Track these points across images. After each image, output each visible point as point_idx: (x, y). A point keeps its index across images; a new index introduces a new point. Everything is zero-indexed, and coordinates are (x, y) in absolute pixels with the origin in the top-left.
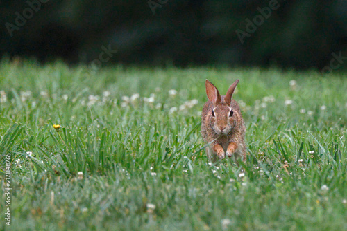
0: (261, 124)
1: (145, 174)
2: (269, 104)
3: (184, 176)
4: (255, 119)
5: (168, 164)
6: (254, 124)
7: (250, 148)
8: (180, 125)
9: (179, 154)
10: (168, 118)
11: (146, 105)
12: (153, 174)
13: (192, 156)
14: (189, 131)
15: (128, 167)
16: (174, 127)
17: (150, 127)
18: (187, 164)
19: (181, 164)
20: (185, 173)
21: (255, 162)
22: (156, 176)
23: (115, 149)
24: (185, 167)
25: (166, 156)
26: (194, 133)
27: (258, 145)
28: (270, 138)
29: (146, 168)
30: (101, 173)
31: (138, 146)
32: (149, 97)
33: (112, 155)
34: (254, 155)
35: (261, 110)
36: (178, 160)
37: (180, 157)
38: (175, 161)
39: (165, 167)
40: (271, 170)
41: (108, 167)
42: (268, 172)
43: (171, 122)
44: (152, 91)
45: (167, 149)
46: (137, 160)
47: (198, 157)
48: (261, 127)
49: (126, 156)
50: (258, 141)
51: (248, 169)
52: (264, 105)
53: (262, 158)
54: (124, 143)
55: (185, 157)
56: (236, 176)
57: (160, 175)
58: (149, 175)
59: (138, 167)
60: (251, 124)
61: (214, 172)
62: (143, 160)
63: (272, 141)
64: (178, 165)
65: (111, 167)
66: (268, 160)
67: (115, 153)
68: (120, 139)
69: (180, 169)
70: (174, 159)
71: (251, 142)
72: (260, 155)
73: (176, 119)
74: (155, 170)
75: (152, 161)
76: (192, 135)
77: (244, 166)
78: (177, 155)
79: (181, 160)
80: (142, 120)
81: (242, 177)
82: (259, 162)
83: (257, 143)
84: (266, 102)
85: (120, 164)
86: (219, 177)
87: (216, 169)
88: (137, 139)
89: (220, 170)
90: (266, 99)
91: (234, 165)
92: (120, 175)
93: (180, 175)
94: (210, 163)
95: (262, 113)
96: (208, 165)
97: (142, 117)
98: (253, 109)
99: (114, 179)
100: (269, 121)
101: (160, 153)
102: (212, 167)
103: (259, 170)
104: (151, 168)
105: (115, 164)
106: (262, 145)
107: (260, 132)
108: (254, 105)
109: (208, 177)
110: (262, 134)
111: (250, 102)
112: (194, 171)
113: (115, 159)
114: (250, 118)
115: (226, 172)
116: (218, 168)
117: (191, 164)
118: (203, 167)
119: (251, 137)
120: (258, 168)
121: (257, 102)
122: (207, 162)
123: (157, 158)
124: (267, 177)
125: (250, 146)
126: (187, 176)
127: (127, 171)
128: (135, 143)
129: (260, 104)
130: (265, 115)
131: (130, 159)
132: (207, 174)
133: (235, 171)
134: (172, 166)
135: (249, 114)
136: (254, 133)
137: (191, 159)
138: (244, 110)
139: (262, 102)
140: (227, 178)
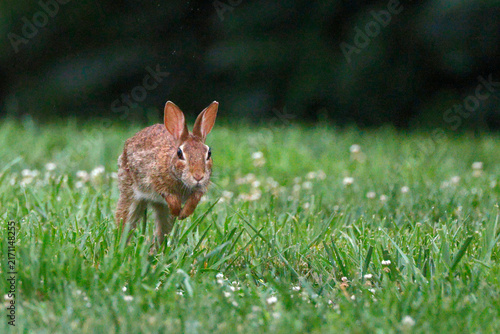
0: (303, 217)
1: (114, 299)
2: (317, 184)
3: (178, 302)
4: (294, 208)
5: (151, 282)
6: (292, 216)
7: (286, 255)
9: (169, 266)
12: (128, 298)
13: (191, 268)
14: (186, 228)
15: (86, 286)
18: (183, 282)
19: (174, 282)
20: (179, 296)
21: (294, 279)
22: (132, 303)
23: (64, 257)
24: (180, 288)
25: (149, 269)
26: (195, 230)
27: (298, 250)
28: (318, 240)
29: (117, 287)
30: (43, 296)
31: (102, 252)
33: (61, 267)
34: (292, 268)
35: (303, 192)
36: (168, 276)
37: (171, 270)
38: (163, 278)
39: (146, 287)
40: (320, 293)
41: (54, 287)
42: (315, 296)
45: (151, 259)
46: (101, 276)
47: (202, 272)
48: (304, 222)
49: (83, 268)
50: (299, 244)
51: (282, 289)
52: (308, 185)
53: (305, 273)
54: (80, 248)
55: (180, 271)
56: (263, 302)
57: (139, 300)
58: (120, 300)
59: (103, 288)
60: (287, 216)
61: (227, 294)
62: (111, 276)
63: (321, 244)
64: (168, 285)
65: (59, 288)
66: (315, 275)
67: (66, 264)
68: (73, 241)
69: (173, 289)
70: (162, 274)
71: (287, 246)
72: (302, 267)
74: (130, 292)
75: (126, 277)
76: (191, 234)
77: (276, 285)
78: (166, 267)
79: (173, 276)
80: (109, 209)
81: (273, 304)
82: (301, 278)
83: (296, 249)
84: (311, 180)
85: (73, 283)
86: (235, 303)
87: (231, 291)
88: (101, 240)
89: (236, 292)
90: (311, 175)
91: (260, 284)
92: (74, 300)
93: (172, 300)
94: (220, 281)
95: (305, 199)
96: (218, 284)
97: (109, 205)
98: (290, 193)
99: (64, 307)
100: (315, 212)
101: (139, 263)
102: (224, 288)
103: (300, 291)
104: (125, 289)
105: (66, 283)
106: (306, 251)
107: (301, 230)
108: (292, 185)
109: (217, 303)
110: (305, 233)
111: (285, 180)
112: (194, 294)
113: (65, 273)
114: (285, 207)
115: (246, 296)
116: (233, 288)
117: (190, 282)
118: (208, 287)
119: (287, 237)
120: (298, 288)
121: (297, 180)
122: (216, 279)
123: (134, 272)
124: (314, 303)
125: (285, 253)
126: (182, 301)
127: (84, 294)
128: (97, 246)
129: (301, 183)
130: (310, 202)
131: (90, 274)
132: (216, 299)
133: (261, 294)
134: (158, 285)
135: (284, 200)
136: (292, 231)
137: (190, 274)
138: (275, 193)
139: (304, 180)
140: (248, 305)
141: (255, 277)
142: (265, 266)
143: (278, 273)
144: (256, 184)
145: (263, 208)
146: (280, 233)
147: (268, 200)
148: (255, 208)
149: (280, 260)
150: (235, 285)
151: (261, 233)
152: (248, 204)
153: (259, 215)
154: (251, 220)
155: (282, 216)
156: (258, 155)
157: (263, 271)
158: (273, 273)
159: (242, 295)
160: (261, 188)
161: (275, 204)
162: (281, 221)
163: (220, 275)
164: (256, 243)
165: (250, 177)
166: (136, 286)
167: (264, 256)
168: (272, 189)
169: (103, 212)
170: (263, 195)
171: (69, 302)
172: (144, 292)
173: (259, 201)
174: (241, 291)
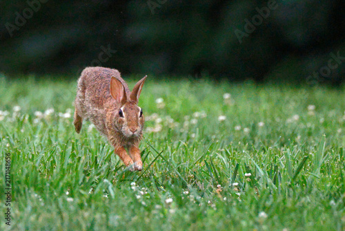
0: (190, 143)
1: (60, 200)
2: (200, 120)
3: (104, 202)
4: (185, 136)
5: (86, 189)
6: (183, 143)
7: (179, 169)
8: (99, 145)
9: (98, 177)
10: (86, 136)
11: (61, 121)
12: (70, 200)
13: (113, 179)
14: (110, 151)
15: (41, 191)
16: (93, 147)
17: (66, 147)
18: (107, 189)
19: (101, 188)
20: (105, 198)
21: (184, 187)
22: (72, 203)
23: (26, 171)
24: (106, 192)
25: (84, 179)
28: (201, 159)
29: (62, 192)
31: (52, 168)
32: (64, 112)
33: (24, 177)
34: (183, 179)
35: (191, 126)
36: (97, 184)
37: (100, 180)
38: (94, 185)
39: (82, 192)
40: (202, 195)
41: (18, 191)
42: (199, 198)
43: (90, 141)
44: (67, 106)
45: (85, 172)
46: (51, 184)
47: (121, 181)
48: (191, 146)
49: (39, 179)
50: (188, 162)
51: (176, 194)
52: (194, 121)
53: (192, 182)
54: (37, 165)
55: (106, 180)
56: (162, 201)
57: (78, 201)
58: (64, 201)
59: (53, 192)
60: (180, 143)
61: (138, 197)
62: (58, 183)
63: (203, 162)
64: (97, 190)
65: (22, 192)
66: (199, 183)
67: (27, 176)
68: (32, 160)
69: (100, 194)
70: (93, 183)
71: (180, 163)
72: (189, 178)
73: (95, 137)
74: (71, 195)
75: (69, 185)
76: (113, 155)
77: (172, 190)
78: (96, 178)
79: (100, 185)
80: (56, 139)
81: (170, 203)
82: (189, 186)
83: (186, 165)
84: (197, 118)
85: (32, 189)
86: (143, 203)
87: (141, 194)
88: (51, 159)
89: (145, 195)
90: (197, 114)
91: (161, 190)
92: (32, 201)
93: (100, 200)
94: (133, 188)
95: (192, 130)
96: (132, 190)
97: (57, 135)
98: (182, 126)
99: (26, 206)
100: (199, 140)
101: (77, 176)
102: (136, 192)
103: (189, 194)
104: (67, 193)
105: (27, 188)
106: (193, 166)
107: (189, 152)
108: (183, 121)
109: (131, 203)
110: (192, 154)
111: (178, 118)
112: (115, 196)
113: (26, 182)
114: (178, 137)
115: (151, 198)
116: (142, 193)
117: (112, 189)
118: (125, 192)
119: (179, 157)
120: (187, 192)
121: (186, 118)
122: (131, 186)
123: (74, 182)
124: (198, 203)
125: (179, 168)
126: (107, 202)
127: (40, 197)
128: (49, 164)
129: (189, 120)
130: (195, 133)
131: (43, 183)
132: (131, 200)
133: (161, 197)
134: (91, 190)
135: (178, 131)
136: (183, 153)
137: (112, 183)
138: (171, 127)
139: (192, 118)
140: (152, 204)
141: (157, 185)
142: (164, 177)
143: (173, 182)
144: (159, 120)
145: (163, 137)
146: (174, 155)
147: (167, 131)
148: (158, 137)
149: (175, 173)
150: (143, 191)
151: (162, 154)
152: (153, 134)
153: (160, 142)
154: (155, 146)
155: (177, 142)
156: (160, 101)
157: (163, 180)
158: (170, 182)
159: (149, 197)
160: (162, 123)
161: (171, 134)
162: (175, 146)
163: (133, 183)
164: (158, 161)
165: (154, 116)
166: (75, 191)
167: (164, 171)
168: (169, 124)
169: (53, 140)
170: (163, 129)
171: (29, 202)
172: (81, 195)
173: (160, 132)
174: (148, 195)
